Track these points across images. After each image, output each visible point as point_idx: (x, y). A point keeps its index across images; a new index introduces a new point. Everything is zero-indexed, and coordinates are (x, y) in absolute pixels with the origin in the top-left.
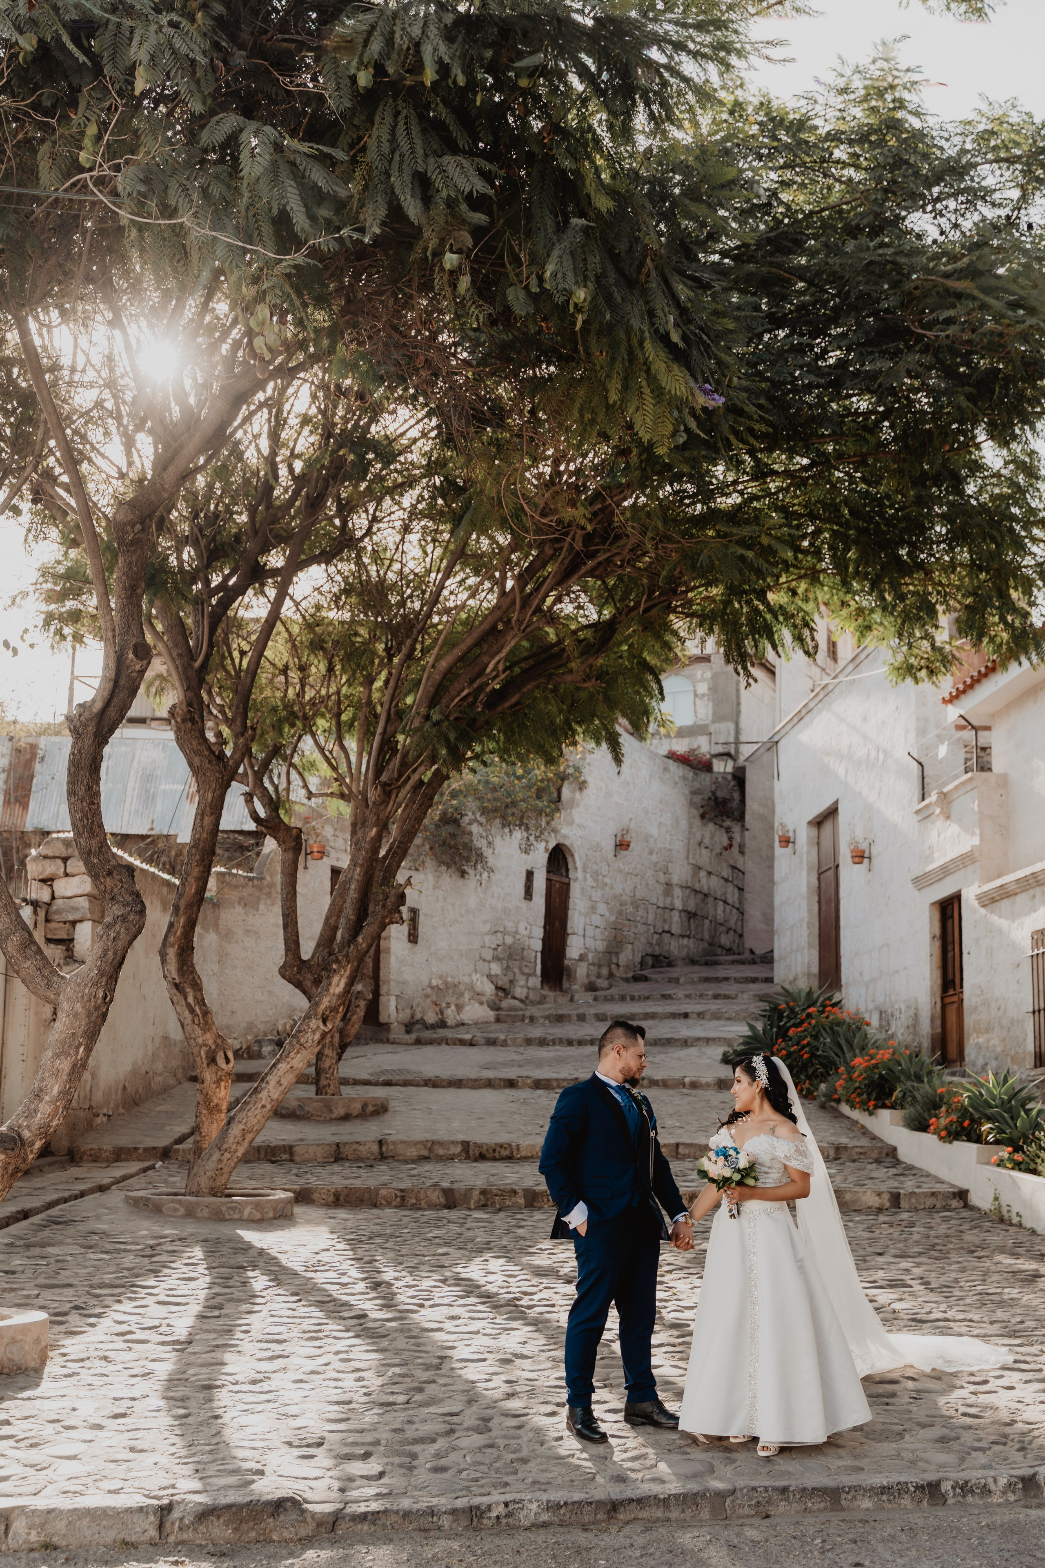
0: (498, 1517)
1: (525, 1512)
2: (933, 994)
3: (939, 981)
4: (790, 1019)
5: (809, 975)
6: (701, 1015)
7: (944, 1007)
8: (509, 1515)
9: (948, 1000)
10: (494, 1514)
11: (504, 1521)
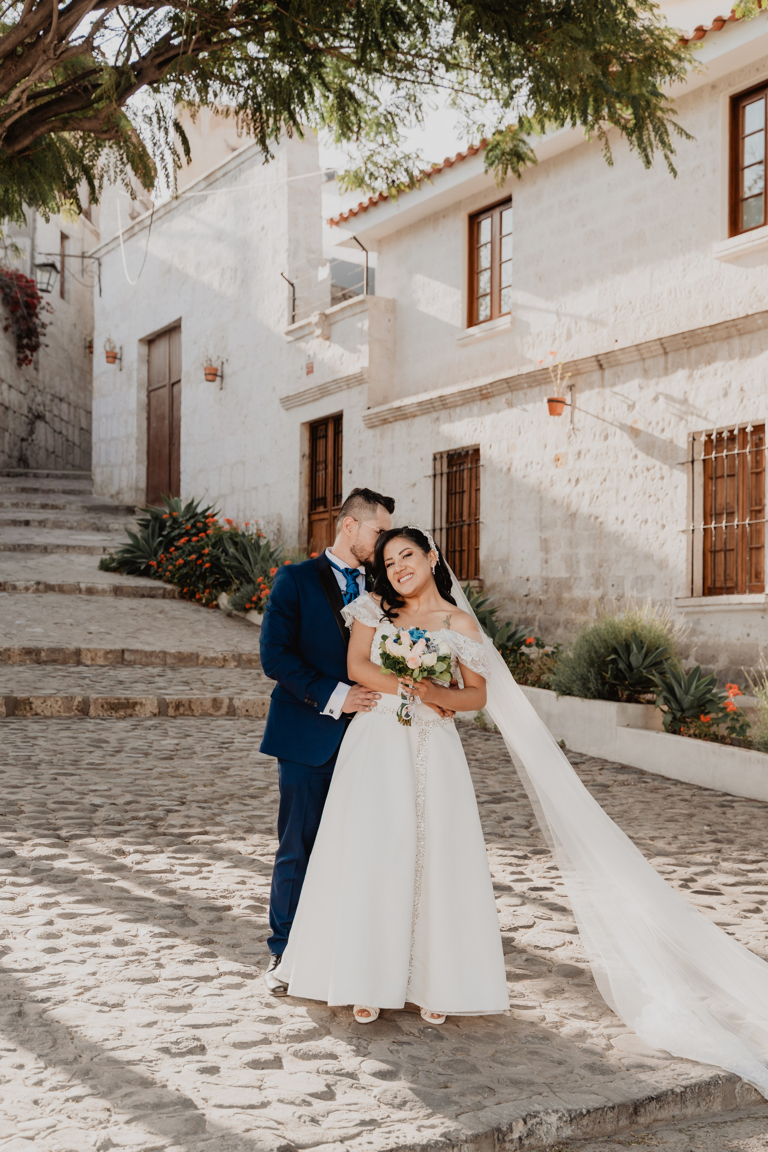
0: (520, 1138)
1: (544, 1128)
2: (301, 511)
3: (307, 498)
4: (173, 529)
5: (137, 489)
6: (42, 523)
7: (311, 523)
8: (530, 1134)
9: (316, 517)
10: (515, 1135)
11: (526, 1142)
